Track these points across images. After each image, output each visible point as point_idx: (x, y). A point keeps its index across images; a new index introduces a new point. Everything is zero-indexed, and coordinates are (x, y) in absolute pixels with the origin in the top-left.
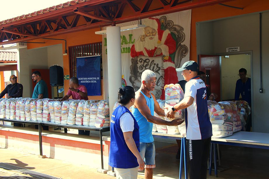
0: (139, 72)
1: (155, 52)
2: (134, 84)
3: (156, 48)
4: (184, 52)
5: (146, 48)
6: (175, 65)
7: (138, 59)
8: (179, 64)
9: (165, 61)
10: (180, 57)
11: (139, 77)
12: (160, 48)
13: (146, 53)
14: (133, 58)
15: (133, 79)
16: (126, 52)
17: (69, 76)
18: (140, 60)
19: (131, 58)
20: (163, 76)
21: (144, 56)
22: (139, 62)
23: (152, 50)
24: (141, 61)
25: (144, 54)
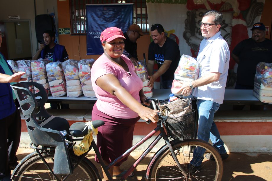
0: (197, 27)
1: (222, 7)
2: (190, 41)
3: (223, 3)
4: (260, 10)
5: (209, 2)
6: (247, 23)
7: (198, 13)
8: (251, 23)
9: (234, 17)
10: (253, 15)
11: (197, 33)
12: (229, 3)
13: (209, 7)
14: (190, 11)
15: (188, 35)
16: (180, 3)
17: (69, 29)
18: (200, 13)
19: (187, 10)
20: (231, 34)
21: (206, 9)
22: (198, 17)
23: (217, 5)
24: (201, 15)
25: (207, 7)
